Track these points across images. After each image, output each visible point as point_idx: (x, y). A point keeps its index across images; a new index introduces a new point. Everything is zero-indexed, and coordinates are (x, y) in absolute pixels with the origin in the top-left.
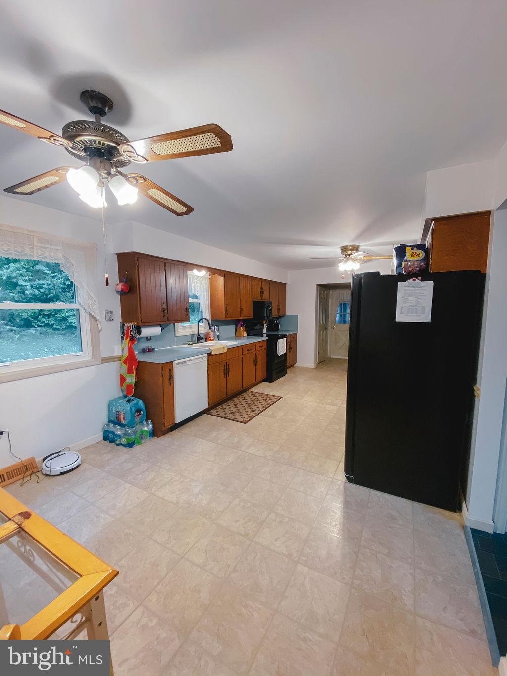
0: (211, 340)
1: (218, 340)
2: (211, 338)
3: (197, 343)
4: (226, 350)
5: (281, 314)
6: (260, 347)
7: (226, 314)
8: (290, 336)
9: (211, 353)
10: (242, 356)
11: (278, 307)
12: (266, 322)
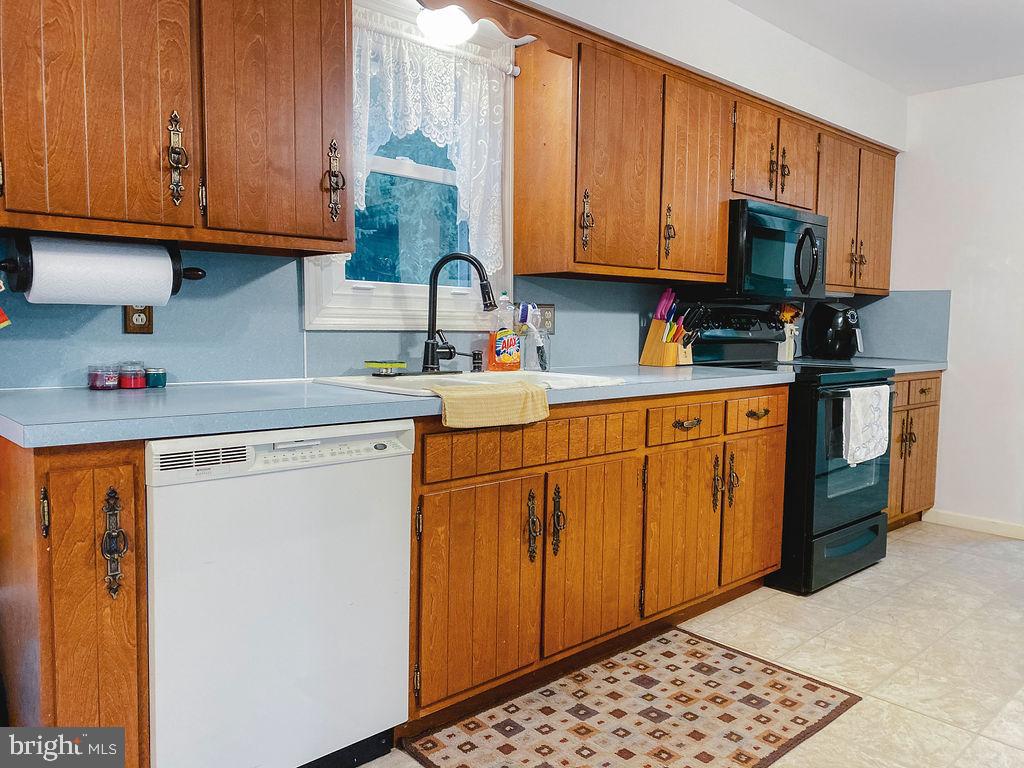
0: (503, 367)
1: (544, 368)
2: (504, 358)
3: (425, 370)
4: (544, 414)
5: (868, 281)
6: (752, 414)
7: (580, 244)
8: (909, 380)
9: (438, 418)
10: (642, 452)
11: (854, 251)
12: (797, 315)
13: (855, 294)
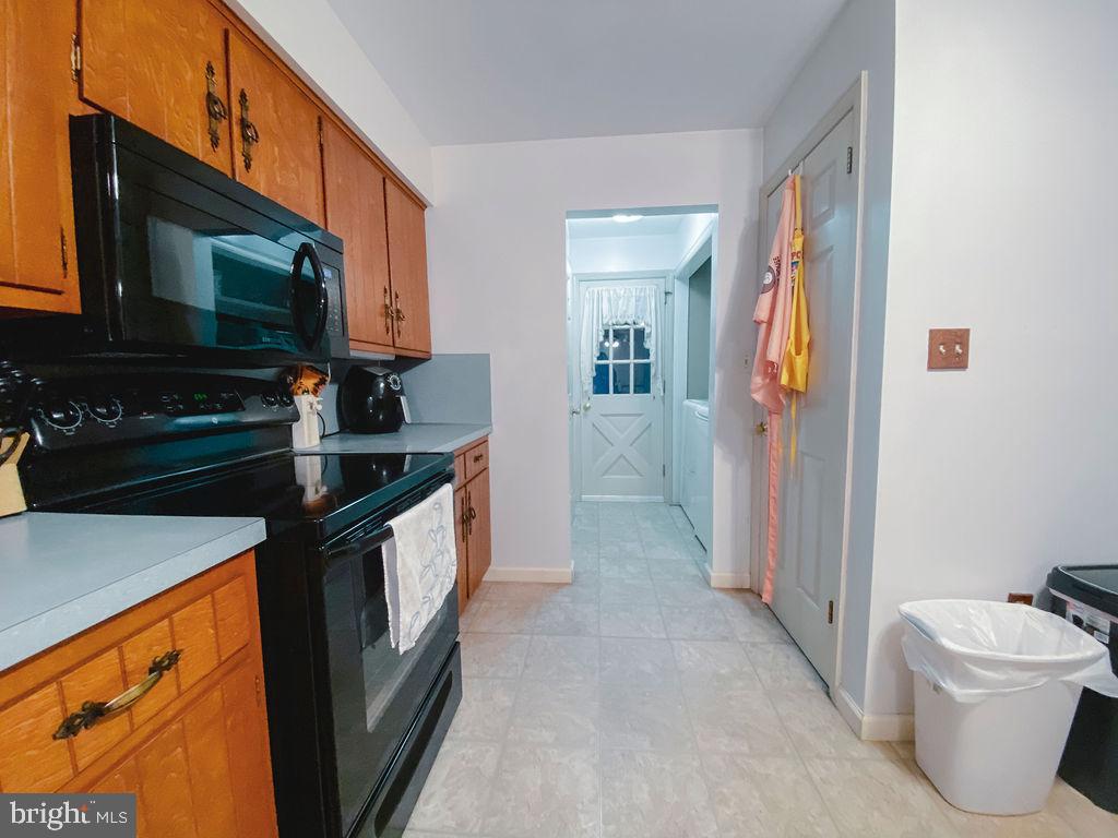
5: (408, 342)
8: (464, 452)
11: (388, 302)
12: (323, 382)
13: (396, 356)
